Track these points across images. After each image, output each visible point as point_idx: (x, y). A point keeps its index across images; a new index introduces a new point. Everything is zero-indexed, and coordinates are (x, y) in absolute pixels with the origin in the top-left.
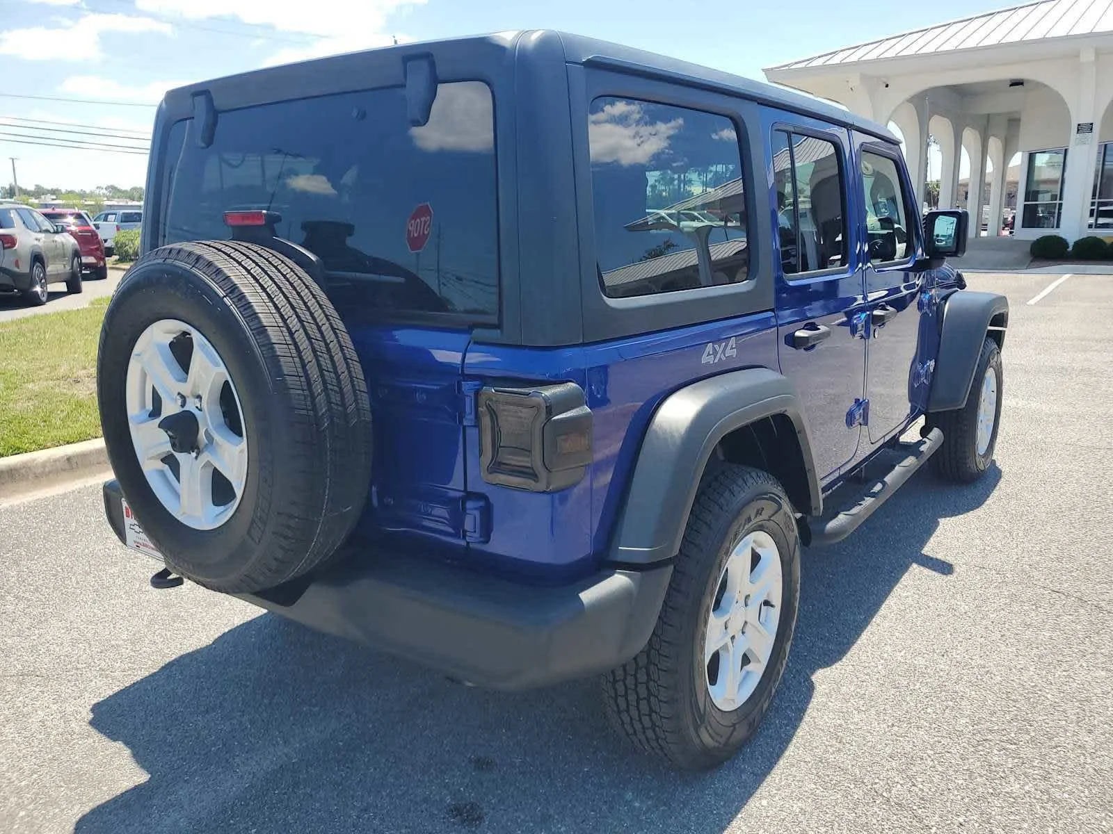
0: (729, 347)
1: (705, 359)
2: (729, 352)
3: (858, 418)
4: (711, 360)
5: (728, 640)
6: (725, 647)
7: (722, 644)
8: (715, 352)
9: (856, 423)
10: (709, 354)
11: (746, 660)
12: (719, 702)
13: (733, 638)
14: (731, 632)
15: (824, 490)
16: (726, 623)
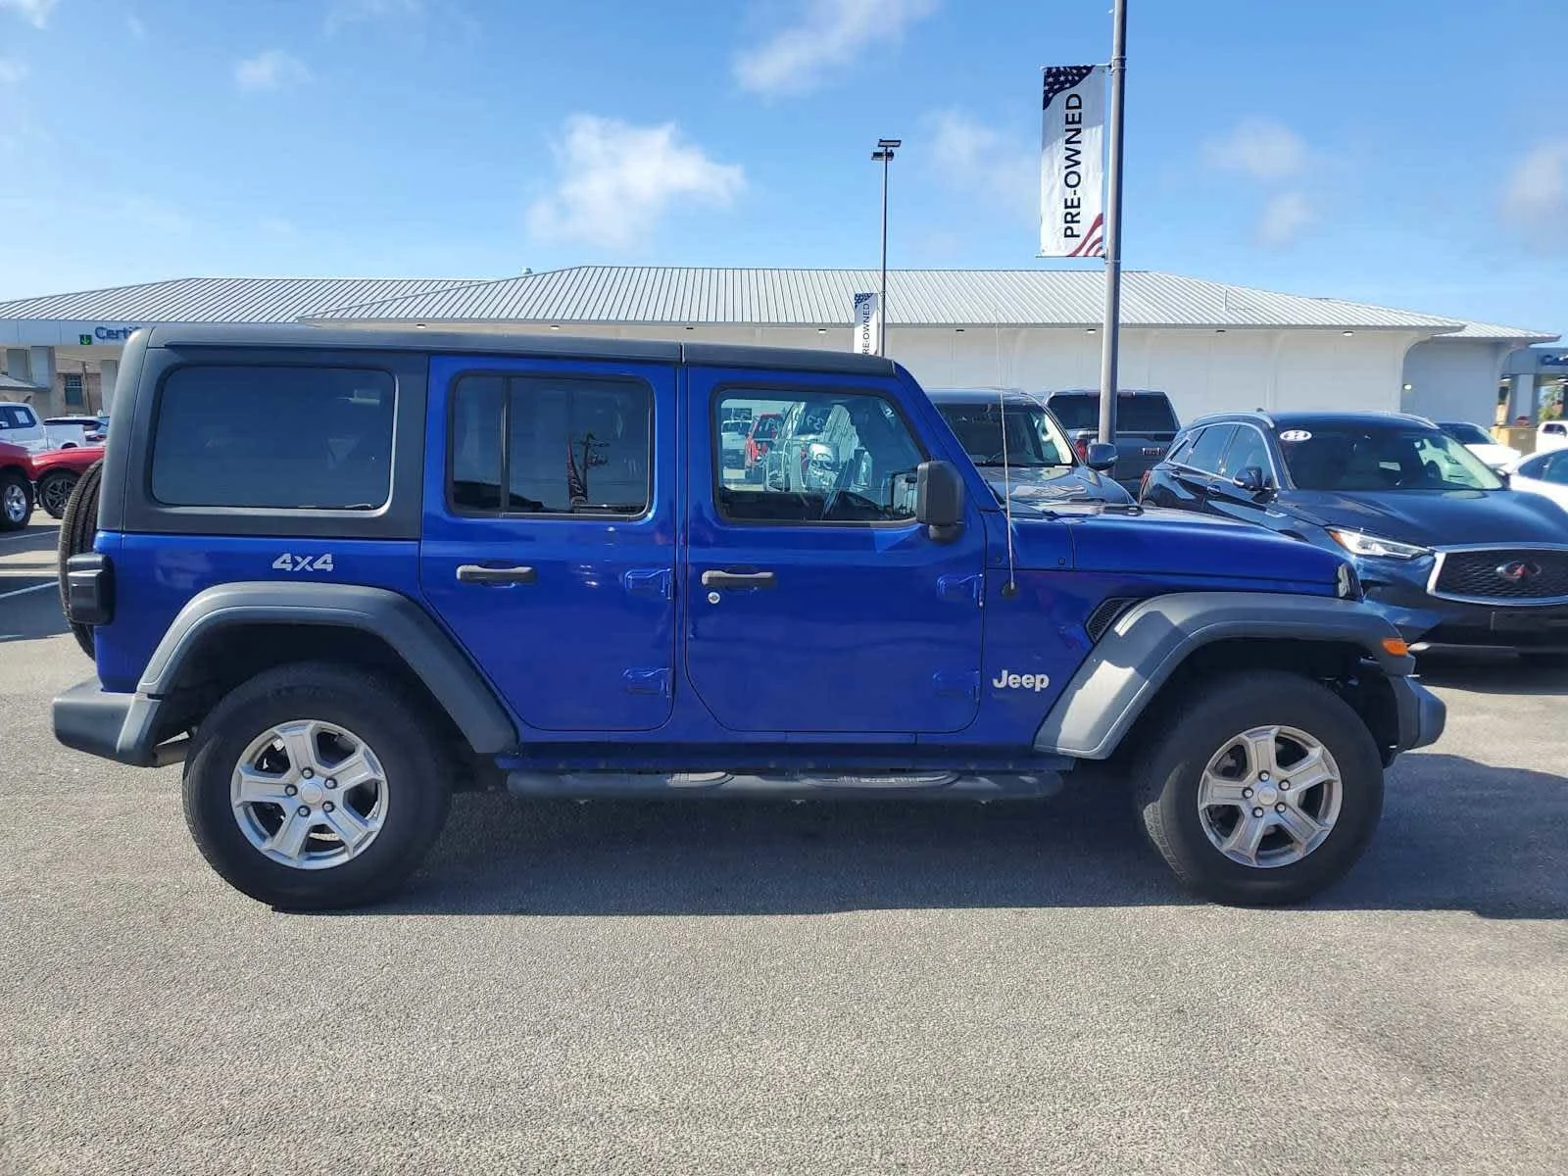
0: (320, 562)
1: (278, 565)
2: (320, 566)
4: (288, 567)
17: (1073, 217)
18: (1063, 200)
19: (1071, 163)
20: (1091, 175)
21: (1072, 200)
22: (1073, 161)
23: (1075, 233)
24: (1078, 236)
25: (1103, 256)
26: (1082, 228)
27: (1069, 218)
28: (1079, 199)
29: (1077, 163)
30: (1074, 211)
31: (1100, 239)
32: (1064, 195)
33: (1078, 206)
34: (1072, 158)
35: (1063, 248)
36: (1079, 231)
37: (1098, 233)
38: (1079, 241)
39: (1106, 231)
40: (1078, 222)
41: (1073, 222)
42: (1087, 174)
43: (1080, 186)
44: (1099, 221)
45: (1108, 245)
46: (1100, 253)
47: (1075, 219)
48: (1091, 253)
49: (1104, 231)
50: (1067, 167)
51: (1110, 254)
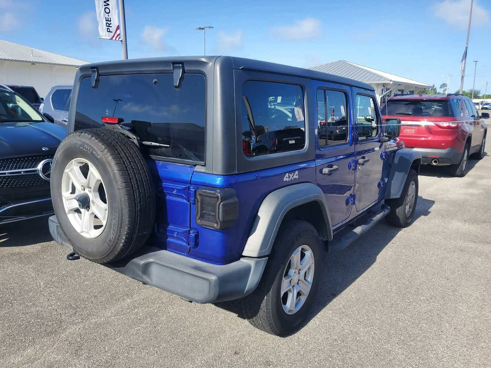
0: (295, 174)
1: (285, 179)
2: (295, 177)
3: (351, 202)
4: (287, 180)
5: (291, 287)
6: (290, 290)
7: (289, 288)
8: (289, 177)
9: (350, 204)
10: (287, 178)
11: (299, 294)
12: (286, 311)
13: (294, 286)
14: (292, 284)
15: (334, 231)
16: (290, 281)
17: (109, 25)
18: (105, 18)
19: (106, 4)
20: (114, 11)
21: (108, 18)
22: (106, 3)
23: (111, 31)
24: (112, 32)
25: (121, 41)
26: (113, 29)
27: (108, 25)
28: (110, 18)
29: (108, 5)
30: (109, 22)
31: (119, 35)
32: (105, 16)
33: (110, 21)
34: (106, 2)
35: (107, 36)
36: (112, 30)
37: (118, 32)
38: (113, 34)
39: (121, 31)
40: (111, 27)
41: (109, 26)
42: (112, 9)
43: (110, 13)
44: (118, 28)
45: (122, 37)
46: (120, 40)
47: (110, 25)
48: (117, 39)
49: (120, 31)
50: (105, 5)
51: (124, 41)
